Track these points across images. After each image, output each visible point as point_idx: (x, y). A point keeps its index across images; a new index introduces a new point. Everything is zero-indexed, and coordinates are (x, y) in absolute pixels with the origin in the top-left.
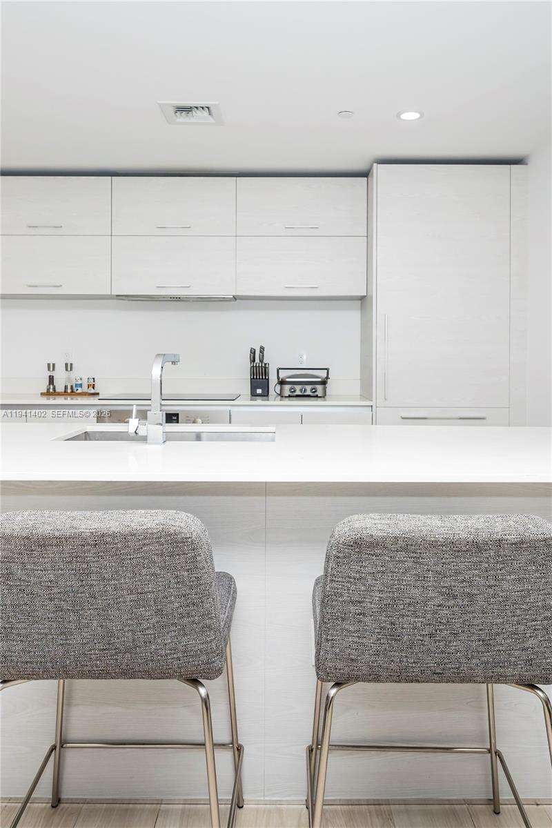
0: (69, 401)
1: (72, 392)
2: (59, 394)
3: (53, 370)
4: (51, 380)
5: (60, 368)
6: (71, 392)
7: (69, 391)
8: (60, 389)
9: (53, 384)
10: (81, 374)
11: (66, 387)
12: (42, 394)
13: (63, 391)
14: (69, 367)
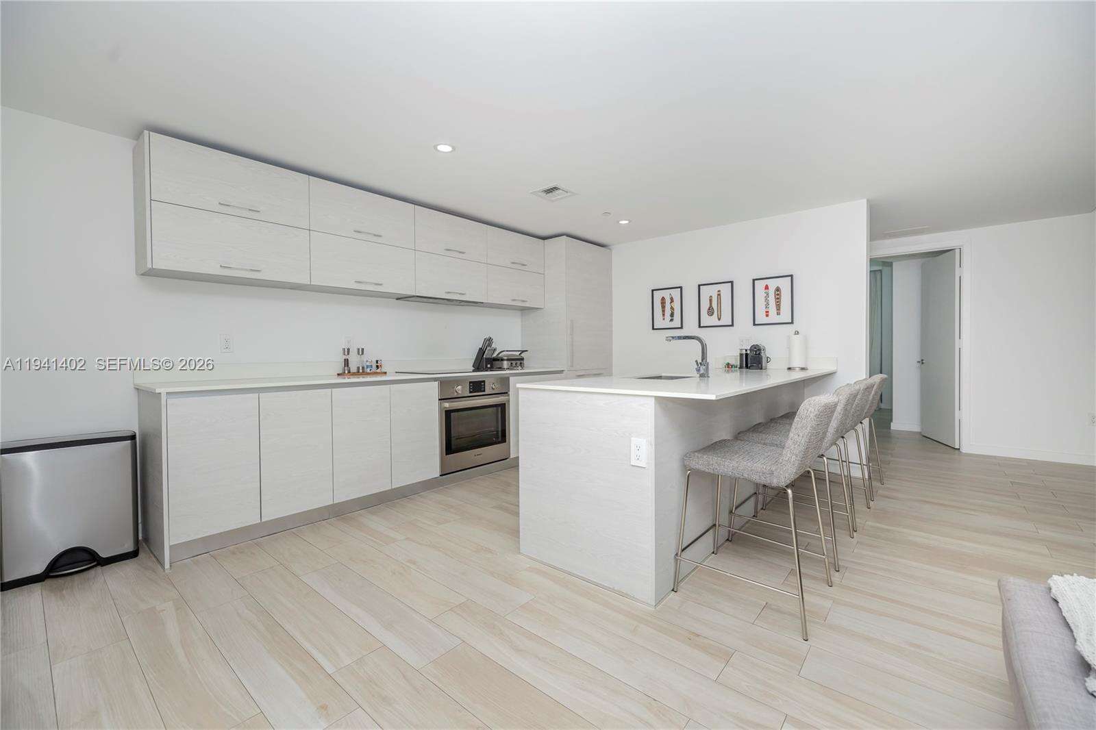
0: (361, 379)
1: (363, 372)
2: (354, 374)
3: (348, 354)
4: (346, 362)
5: (353, 352)
6: (361, 372)
7: (361, 371)
8: (353, 369)
9: (348, 366)
10: (370, 357)
11: (358, 368)
12: (338, 375)
13: (356, 371)
14: (361, 352)
